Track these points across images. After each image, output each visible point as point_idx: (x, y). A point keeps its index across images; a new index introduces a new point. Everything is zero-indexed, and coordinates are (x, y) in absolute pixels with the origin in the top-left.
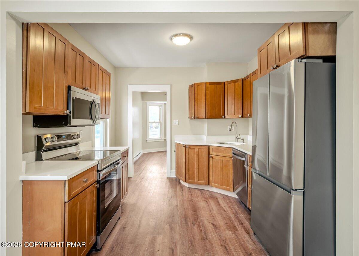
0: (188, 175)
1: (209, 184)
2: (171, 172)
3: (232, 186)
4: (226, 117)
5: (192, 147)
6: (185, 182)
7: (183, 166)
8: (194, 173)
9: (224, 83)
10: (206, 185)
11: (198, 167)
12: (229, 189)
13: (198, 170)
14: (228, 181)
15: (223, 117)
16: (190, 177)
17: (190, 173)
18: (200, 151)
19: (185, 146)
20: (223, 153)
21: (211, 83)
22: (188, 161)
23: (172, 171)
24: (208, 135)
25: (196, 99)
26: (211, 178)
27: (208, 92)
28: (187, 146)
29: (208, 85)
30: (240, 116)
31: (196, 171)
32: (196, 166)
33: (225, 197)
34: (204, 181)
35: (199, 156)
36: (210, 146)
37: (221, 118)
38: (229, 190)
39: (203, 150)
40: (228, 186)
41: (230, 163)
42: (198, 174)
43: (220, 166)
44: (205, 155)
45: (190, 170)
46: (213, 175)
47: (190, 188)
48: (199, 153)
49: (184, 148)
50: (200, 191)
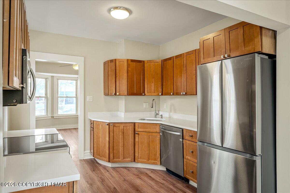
0: (112, 154)
1: (134, 161)
2: (84, 153)
3: (159, 159)
4: (146, 95)
5: (117, 125)
6: (109, 162)
7: (105, 146)
8: (119, 152)
9: (144, 61)
10: (132, 162)
11: (123, 145)
12: (157, 162)
13: (124, 147)
14: (155, 155)
15: (143, 94)
16: (114, 156)
17: (115, 151)
18: (125, 128)
19: (109, 124)
20: (150, 129)
21: (133, 61)
22: (112, 139)
23: (86, 152)
24: (126, 111)
25: (117, 76)
26: (136, 155)
27: (129, 69)
28: (112, 124)
29: (130, 62)
30: (160, 94)
31: (121, 149)
32: (121, 144)
33: (153, 171)
34: (130, 158)
35: (124, 134)
36: (136, 123)
37: (141, 95)
38: (156, 164)
39: (128, 127)
40: (155, 160)
41: (158, 138)
42: (123, 152)
43: (147, 142)
44: (131, 132)
45: (114, 148)
46: (139, 152)
47: (114, 168)
48: (124, 130)
49: (108, 126)
50: (126, 169)
